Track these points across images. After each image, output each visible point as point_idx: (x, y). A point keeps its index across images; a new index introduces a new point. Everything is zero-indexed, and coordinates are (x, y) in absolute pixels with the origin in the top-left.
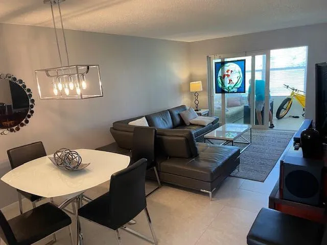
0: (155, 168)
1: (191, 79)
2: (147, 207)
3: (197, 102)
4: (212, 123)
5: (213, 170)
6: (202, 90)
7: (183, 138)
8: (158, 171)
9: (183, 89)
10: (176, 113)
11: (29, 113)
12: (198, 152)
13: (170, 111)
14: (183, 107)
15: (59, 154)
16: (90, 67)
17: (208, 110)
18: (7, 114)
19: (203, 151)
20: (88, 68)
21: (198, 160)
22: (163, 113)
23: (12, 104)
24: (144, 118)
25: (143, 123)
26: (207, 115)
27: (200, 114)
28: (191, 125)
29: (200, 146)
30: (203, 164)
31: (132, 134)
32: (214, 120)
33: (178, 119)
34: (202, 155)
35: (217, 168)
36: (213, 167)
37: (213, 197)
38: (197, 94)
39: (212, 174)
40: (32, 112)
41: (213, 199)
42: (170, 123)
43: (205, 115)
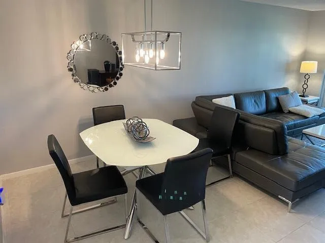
0: (229, 156)
1: (305, 57)
2: (205, 200)
3: (305, 86)
4: (320, 116)
5: (301, 177)
6: (316, 72)
7: (271, 131)
8: (232, 160)
9: (291, 67)
10: (273, 96)
11: (118, 75)
12: (288, 151)
13: (267, 93)
14: (285, 91)
15: (132, 121)
16: (171, 34)
17: (319, 98)
18: (110, 72)
19: (295, 150)
20: (168, 36)
21: (285, 161)
22: (256, 94)
23: (115, 63)
24: (232, 97)
25: (229, 102)
26: (316, 104)
27: (305, 102)
28: (290, 112)
29: (293, 142)
30: (290, 167)
31: (212, 112)
32: (322, 112)
33: (274, 104)
34: (292, 155)
35: (308, 176)
36: (302, 174)
37: (292, 208)
38: (307, 77)
39: (298, 183)
40: (121, 75)
41: (293, 211)
42: (263, 107)
43: (312, 104)
